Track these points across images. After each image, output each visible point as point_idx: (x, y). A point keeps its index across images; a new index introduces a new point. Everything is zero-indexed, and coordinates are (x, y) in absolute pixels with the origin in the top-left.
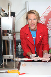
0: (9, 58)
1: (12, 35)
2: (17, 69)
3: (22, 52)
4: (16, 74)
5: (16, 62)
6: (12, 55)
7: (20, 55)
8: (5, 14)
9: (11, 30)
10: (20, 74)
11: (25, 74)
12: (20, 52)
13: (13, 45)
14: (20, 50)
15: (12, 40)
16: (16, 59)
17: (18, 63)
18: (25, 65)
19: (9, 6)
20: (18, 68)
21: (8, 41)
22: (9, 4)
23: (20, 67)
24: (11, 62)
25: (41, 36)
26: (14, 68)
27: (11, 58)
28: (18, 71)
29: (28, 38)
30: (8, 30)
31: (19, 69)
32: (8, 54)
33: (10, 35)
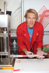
0: (4, 55)
1: (7, 33)
2: (11, 65)
3: (17, 48)
4: (11, 71)
5: (11, 58)
6: (7, 51)
7: (15, 51)
8: (1, 12)
9: (6, 28)
10: (14, 71)
11: (19, 70)
12: (15, 48)
13: (8, 42)
14: (15, 47)
15: (7, 38)
16: (11, 56)
17: (13, 59)
18: (20, 61)
19: (4, 4)
20: (13, 64)
21: (3, 38)
22: (5, 3)
23: (14, 63)
24: (6, 58)
25: (37, 34)
26: (8, 65)
27: (6, 55)
28: (12, 67)
29: (25, 35)
30: (3, 28)
31: (13, 66)
32: (3, 51)
33: (5, 32)
